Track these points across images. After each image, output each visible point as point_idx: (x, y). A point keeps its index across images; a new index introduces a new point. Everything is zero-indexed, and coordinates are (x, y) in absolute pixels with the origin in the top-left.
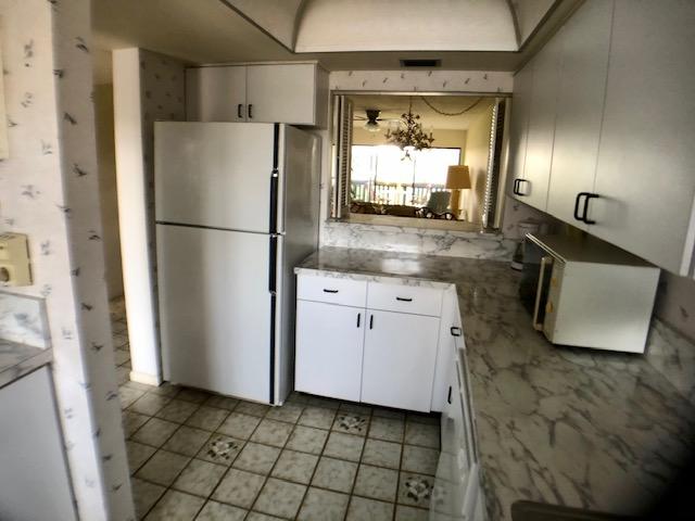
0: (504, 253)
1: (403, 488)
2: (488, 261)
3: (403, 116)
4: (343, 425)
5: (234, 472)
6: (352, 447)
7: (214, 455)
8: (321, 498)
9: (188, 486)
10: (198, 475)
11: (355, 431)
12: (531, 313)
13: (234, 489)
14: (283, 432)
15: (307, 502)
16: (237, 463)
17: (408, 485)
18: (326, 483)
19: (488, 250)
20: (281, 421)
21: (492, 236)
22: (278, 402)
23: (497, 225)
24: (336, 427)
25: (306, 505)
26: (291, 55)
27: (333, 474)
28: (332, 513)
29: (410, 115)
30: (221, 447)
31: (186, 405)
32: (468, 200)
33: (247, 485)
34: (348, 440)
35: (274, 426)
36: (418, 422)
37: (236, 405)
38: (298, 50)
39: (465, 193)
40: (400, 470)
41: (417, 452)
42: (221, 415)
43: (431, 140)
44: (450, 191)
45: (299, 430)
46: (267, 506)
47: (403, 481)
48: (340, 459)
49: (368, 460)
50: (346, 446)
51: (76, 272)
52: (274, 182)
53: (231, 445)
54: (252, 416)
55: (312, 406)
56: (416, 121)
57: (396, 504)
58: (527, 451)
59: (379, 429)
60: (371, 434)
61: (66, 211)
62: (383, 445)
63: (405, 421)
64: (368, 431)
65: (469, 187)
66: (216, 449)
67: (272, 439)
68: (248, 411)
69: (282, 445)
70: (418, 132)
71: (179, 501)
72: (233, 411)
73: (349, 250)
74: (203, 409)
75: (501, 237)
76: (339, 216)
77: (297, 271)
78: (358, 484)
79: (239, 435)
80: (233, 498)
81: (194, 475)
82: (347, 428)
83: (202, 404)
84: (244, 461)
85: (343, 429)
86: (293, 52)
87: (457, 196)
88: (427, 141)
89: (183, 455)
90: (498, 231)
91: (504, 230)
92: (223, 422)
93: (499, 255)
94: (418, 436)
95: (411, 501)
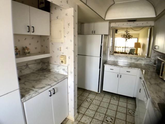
0: (151, 63)
1: (128, 111)
2: (147, 64)
3: (125, 31)
4: (113, 98)
5: (92, 105)
6: (116, 102)
7: (87, 101)
8: (110, 111)
9: (84, 106)
10: (85, 104)
11: (116, 100)
12: (159, 75)
13: (92, 107)
14: (101, 98)
15: (107, 111)
16: (92, 103)
17: (129, 111)
18: (111, 108)
19: (147, 62)
20: (100, 96)
21: (148, 58)
22: (99, 92)
23: (149, 56)
24: (112, 98)
25: (107, 112)
26: (104, 20)
27: (112, 107)
28: (113, 114)
29: (127, 31)
30: (89, 100)
31: (80, 91)
32: (140, 51)
33: (95, 107)
34: (115, 101)
35: (99, 97)
36: (130, 99)
37: (90, 92)
38: (106, 19)
39: (139, 49)
40: (127, 108)
41: (130, 105)
42: (87, 94)
43: (132, 37)
44: (135, 48)
45: (104, 98)
46: (100, 111)
47: (127, 110)
48: (114, 104)
49: (119, 105)
50: (114, 102)
51: (74, 62)
52: (101, 46)
53: (91, 99)
54: (94, 95)
55: (106, 94)
56: (128, 32)
57: (126, 114)
58: (160, 96)
59: (121, 100)
60: (120, 100)
61: (74, 51)
62: (123, 103)
63: (127, 98)
64: (119, 100)
65: (140, 47)
66: (88, 100)
67: (99, 99)
68: (93, 93)
69: (101, 100)
70: (129, 34)
71: (82, 108)
72: (90, 93)
73: (114, 61)
74: (84, 92)
75: (150, 59)
76: (112, 54)
77: (104, 65)
78: (118, 110)
79: (92, 98)
80: (93, 109)
81: (84, 104)
82: (114, 99)
83: (83, 91)
84: (94, 103)
85: (113, 99)
86: (105, 20)
87: (137, 50)
88: (131, 37)
89: (81, 100)
90: (150, 58)
91: (151, 57)
92: (88, 95)
93: (150, 63)
94: (130, 102)
95: (130, 114)
